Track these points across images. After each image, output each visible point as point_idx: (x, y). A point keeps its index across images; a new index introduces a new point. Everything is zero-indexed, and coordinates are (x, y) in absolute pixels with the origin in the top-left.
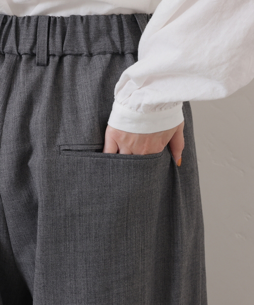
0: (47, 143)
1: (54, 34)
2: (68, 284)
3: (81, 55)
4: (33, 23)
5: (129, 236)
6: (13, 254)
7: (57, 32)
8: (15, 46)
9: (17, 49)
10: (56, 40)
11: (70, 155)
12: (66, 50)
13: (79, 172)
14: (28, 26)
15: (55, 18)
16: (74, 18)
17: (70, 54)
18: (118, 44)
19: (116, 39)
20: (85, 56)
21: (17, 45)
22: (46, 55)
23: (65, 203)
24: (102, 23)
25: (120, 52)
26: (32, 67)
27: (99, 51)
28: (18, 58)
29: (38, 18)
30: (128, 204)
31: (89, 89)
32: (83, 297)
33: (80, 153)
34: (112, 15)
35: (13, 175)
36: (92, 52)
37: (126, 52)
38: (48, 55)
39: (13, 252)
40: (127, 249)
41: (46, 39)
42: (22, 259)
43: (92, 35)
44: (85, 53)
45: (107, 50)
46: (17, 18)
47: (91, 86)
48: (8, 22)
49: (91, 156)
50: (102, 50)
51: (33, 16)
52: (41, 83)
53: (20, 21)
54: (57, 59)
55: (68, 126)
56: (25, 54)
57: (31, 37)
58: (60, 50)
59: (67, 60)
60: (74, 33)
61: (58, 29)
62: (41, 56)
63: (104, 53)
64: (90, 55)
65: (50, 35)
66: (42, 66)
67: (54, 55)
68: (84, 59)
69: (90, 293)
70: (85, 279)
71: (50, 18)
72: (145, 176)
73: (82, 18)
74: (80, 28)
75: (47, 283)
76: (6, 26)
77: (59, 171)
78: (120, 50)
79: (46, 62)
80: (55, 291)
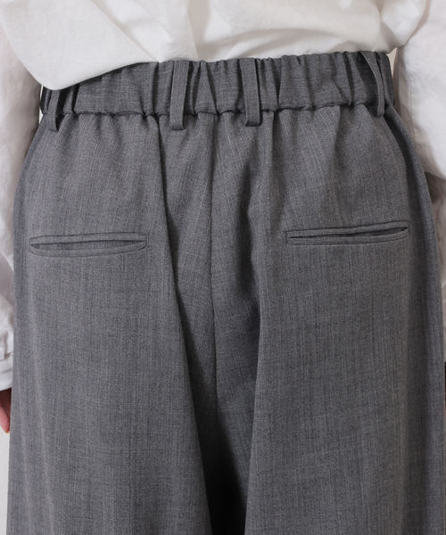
0: (272, 229)
1: (265, 81)
2: (303, 426)
3: (300, 109)
4: (232, 69)
5: (377, 352)
6: (216, 401)
7: (267, 79)
8: (212, 101)
9: (216, 106)
10: (269, 90)
11: (299, 244)
12: (283, 103)
13: (313, 266)
14: (226, 73)
15: (263, 61)
16: (288, 59)
17: (288, 108)
18: (347, 92)
19: (345, 85)
20: (307, 110)
21: (215, 100)
22: (258, 110)
23: (297, 311)
24: (326, 64)
25: (350, 103)
26: (239, 128)
27: (325, 102)
28: (216, 118)
29: (238, 62)
30: (372, 305)
31: (322, 152)
32: (322, 442)
33: (313, 239)
34: (336, 53)
35: (234, 278)
36: (316, 104)
37: (357, 103)
38: (261, 111)
39: (217, 397)
40: (376, 369)
41: (256, 88)
42: (230, 407)
43: (314, 81)
44: (307, 106)
45: (335, 100)
46: (208, 65)
47: (324, 148)
48: (196, 70)
49: (327, 244)
50: (330, 101)
51: (231, 60)
52: (257, 149)
53: (212, 68)
54: (272, 115)
55: (297, 204)
56: (228, 111)
57: (235, 87)
58: (276, 103)
59: (285, 117)
60: (291, 79)
61: (269, 75)
62: (252, 112)
63: (332, 104)
64: (313, 108)
65: (261, 83)
66: (252, 126)
67: (268, 111)
68: (305, 114)
69: (331, 434)
70: (324, 416)
71: (256, 60)
72: (389, 265)
73: (298, 58)
74: (299, 72)
75: (274, 429)
76: (194, 75)
77: (287, 267)
78: (350, 100)
79: (258, 121)
80: (284, 439)
